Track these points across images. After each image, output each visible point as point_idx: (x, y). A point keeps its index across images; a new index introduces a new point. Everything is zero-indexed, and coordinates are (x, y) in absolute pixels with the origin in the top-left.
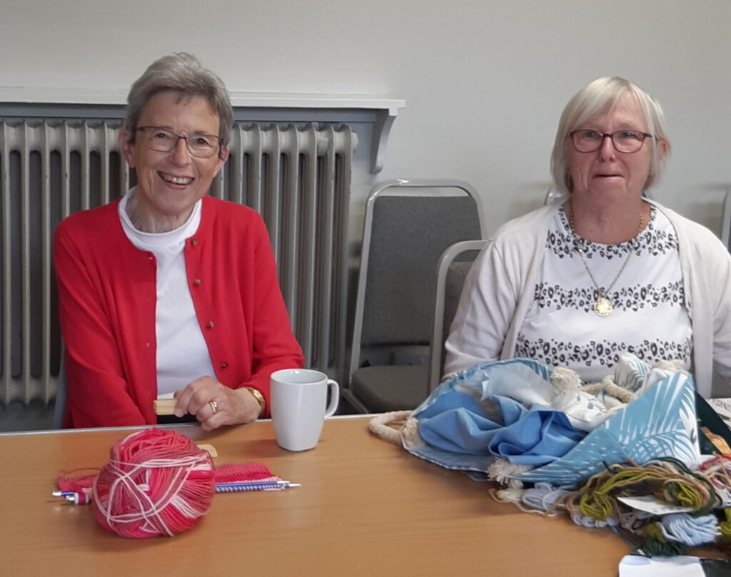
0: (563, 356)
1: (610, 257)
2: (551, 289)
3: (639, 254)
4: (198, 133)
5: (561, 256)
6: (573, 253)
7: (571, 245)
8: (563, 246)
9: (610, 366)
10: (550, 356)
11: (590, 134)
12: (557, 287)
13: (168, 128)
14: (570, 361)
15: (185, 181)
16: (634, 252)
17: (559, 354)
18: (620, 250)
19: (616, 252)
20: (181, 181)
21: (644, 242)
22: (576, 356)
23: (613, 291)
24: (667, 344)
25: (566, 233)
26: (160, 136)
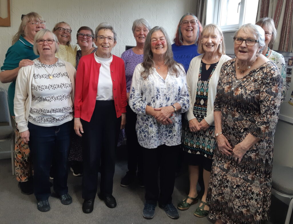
0: (43, 88)
1: (50, 68)
2: (37, 75)
3: (56, 67)
4: (109, 37)
5: (39, 68)
6: (42, 67)
7: (41, 65)
8: (39, 66)
9: (54, 89)
10: (40, 88)
11: (41, 41)
12: (39, 74)
13: (103, 36)
14: (45, 89)
15: (107, 47)
16: (55, 67)
17: (42, 88)
18: (52, 66)
19: (51, 67)
20: (106, 47)
21: (57, 64)
22: (46, 88)
23: (52, 74)
24: (66, 84)
25: (39, 63)
26: (101, 38)
